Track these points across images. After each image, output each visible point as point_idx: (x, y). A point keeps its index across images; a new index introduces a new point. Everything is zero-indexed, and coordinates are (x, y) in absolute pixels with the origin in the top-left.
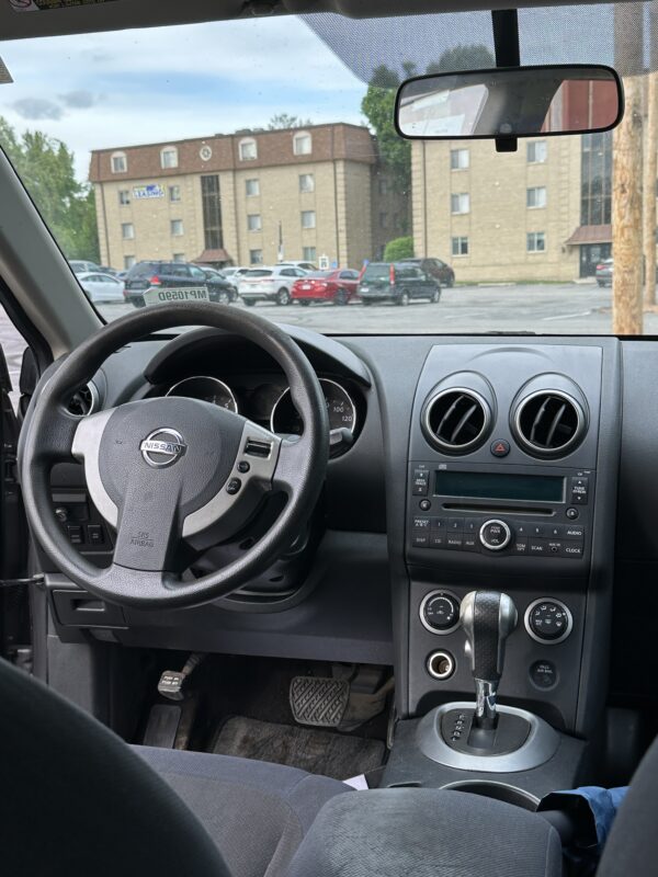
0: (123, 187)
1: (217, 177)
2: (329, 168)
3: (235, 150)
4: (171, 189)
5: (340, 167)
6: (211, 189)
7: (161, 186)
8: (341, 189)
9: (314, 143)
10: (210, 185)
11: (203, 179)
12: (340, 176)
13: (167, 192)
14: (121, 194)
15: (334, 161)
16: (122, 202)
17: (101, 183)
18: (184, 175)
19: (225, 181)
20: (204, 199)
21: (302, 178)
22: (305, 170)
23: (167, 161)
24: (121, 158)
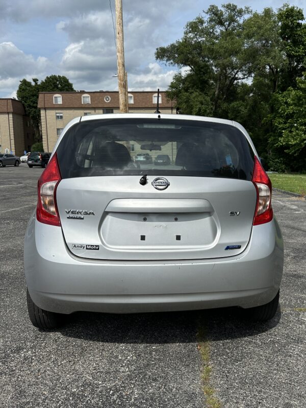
5: (11, 116)
8: (11, 123)
12: (11, 119)
15: (8, 113)
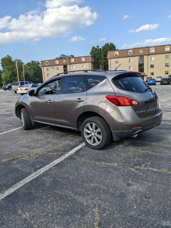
0: (47, 67)
1: (67, 66)
2: (88, 63)
3: (70, 61)
4: (57, 68)
5: (90, 63)
6: (65, 67)
7: (55, 67)
8: (90, 67)
9: (85, 59)
10: (65, 66)
11: (64, 66)
12: (90, 65)
13: (56, 68)
14: (47, 69)
15: (89, 62)
16: (47, 70)
17: (43, 67)
18: (60, 65)
19: (68, 66)
20: (64, 69)
21: (83, 65)
22: (83, 64)
23: (57, 63)
24: (47, 62)
